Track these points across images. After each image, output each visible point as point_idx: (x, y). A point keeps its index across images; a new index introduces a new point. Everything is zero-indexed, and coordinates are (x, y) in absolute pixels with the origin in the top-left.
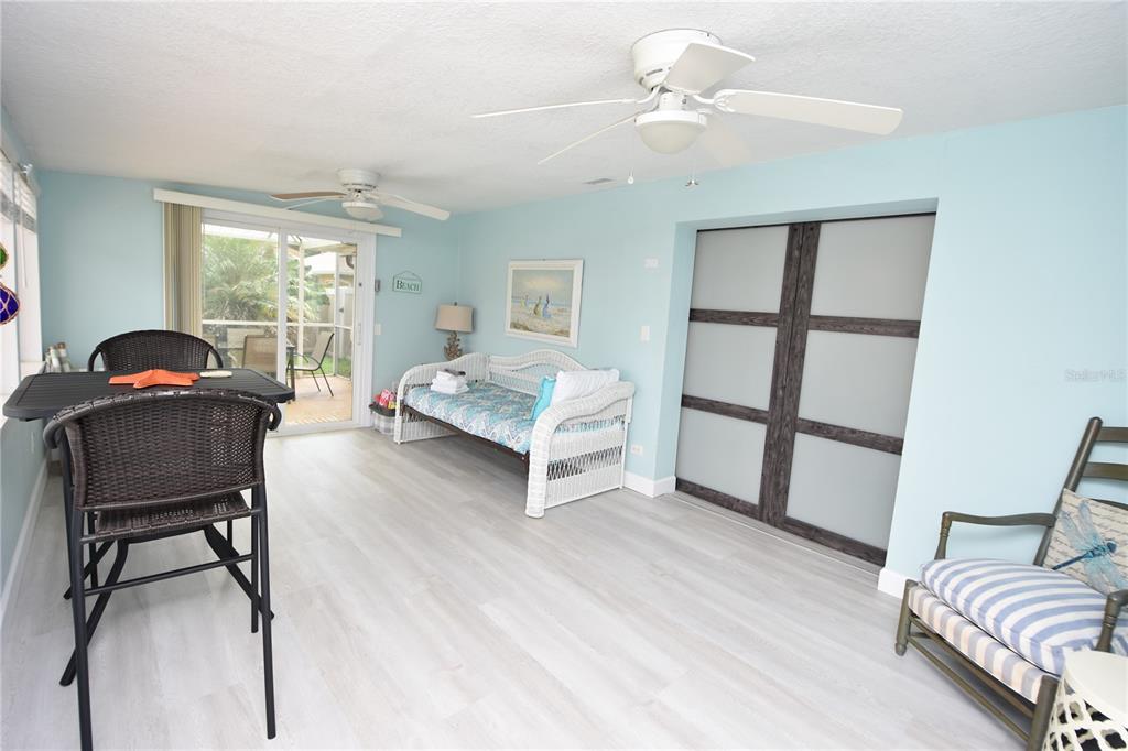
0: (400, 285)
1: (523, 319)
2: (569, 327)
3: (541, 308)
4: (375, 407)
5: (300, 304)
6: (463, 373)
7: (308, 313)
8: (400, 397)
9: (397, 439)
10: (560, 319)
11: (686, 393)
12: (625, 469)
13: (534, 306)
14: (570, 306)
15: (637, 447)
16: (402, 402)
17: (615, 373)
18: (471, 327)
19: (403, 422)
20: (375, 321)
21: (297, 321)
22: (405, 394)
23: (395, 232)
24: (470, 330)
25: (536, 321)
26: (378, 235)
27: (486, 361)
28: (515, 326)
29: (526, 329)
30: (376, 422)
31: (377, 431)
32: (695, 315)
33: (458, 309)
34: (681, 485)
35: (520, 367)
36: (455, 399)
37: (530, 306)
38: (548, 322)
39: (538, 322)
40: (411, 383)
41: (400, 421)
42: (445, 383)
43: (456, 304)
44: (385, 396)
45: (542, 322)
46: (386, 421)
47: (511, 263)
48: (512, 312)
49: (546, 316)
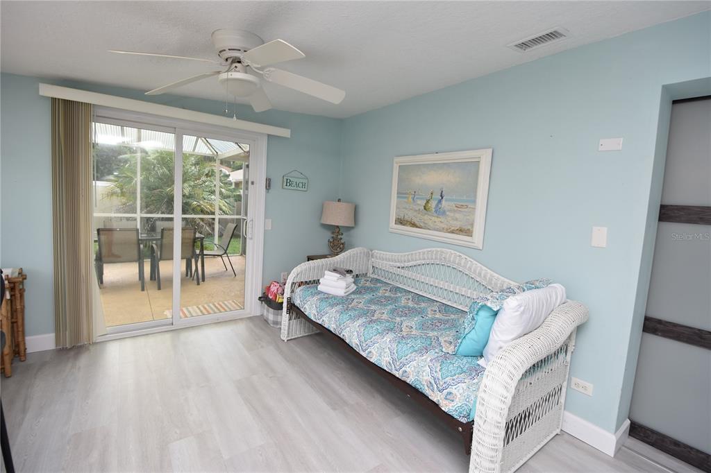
0: (289, 183)
1: (410, 215)
2: (472, 225)
3: (433, 204)
4: (265, 299)
5: (217, 201)
6: (350, 272)
7: (224, 208)
8: (287, 294)
9: (284, 336)
10: (457, 215)
11: (648, 315)
12: (564, 409)
13: (425, 202)
14: (474, 202)
15: (581, 382)
16: (289, 300)
17: (558, 290)
18: (353, 222)
19: (290, 319)
20: (266, 218)
21: (213, 213)
22: (292, 291)
23: (285, 133)
24: (353, 225)
25: (426, 217)
26: (269, 136)
27: (369, 255)
28: (400, 221)
29: (414, 225)
30: (265, 313)
31: (266, 321)
32: (667, 213)
33: (342, 205)
34: (637, 431)
35: (406, 264)
36: (344, 302)
37: (419, 202)
38: (442, 219)
39: (430, 219)
40: (298, 280)
41: (287, 319)
42: (333, 284)
43: (339, 200)
44: (274, 289)
45: (436, 219)
46: (274, 314)
47: (396, 160)
48: (397, 208)
49: (440, 212)
